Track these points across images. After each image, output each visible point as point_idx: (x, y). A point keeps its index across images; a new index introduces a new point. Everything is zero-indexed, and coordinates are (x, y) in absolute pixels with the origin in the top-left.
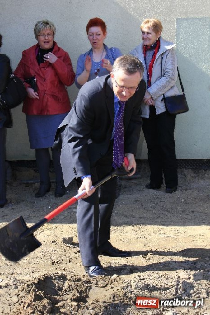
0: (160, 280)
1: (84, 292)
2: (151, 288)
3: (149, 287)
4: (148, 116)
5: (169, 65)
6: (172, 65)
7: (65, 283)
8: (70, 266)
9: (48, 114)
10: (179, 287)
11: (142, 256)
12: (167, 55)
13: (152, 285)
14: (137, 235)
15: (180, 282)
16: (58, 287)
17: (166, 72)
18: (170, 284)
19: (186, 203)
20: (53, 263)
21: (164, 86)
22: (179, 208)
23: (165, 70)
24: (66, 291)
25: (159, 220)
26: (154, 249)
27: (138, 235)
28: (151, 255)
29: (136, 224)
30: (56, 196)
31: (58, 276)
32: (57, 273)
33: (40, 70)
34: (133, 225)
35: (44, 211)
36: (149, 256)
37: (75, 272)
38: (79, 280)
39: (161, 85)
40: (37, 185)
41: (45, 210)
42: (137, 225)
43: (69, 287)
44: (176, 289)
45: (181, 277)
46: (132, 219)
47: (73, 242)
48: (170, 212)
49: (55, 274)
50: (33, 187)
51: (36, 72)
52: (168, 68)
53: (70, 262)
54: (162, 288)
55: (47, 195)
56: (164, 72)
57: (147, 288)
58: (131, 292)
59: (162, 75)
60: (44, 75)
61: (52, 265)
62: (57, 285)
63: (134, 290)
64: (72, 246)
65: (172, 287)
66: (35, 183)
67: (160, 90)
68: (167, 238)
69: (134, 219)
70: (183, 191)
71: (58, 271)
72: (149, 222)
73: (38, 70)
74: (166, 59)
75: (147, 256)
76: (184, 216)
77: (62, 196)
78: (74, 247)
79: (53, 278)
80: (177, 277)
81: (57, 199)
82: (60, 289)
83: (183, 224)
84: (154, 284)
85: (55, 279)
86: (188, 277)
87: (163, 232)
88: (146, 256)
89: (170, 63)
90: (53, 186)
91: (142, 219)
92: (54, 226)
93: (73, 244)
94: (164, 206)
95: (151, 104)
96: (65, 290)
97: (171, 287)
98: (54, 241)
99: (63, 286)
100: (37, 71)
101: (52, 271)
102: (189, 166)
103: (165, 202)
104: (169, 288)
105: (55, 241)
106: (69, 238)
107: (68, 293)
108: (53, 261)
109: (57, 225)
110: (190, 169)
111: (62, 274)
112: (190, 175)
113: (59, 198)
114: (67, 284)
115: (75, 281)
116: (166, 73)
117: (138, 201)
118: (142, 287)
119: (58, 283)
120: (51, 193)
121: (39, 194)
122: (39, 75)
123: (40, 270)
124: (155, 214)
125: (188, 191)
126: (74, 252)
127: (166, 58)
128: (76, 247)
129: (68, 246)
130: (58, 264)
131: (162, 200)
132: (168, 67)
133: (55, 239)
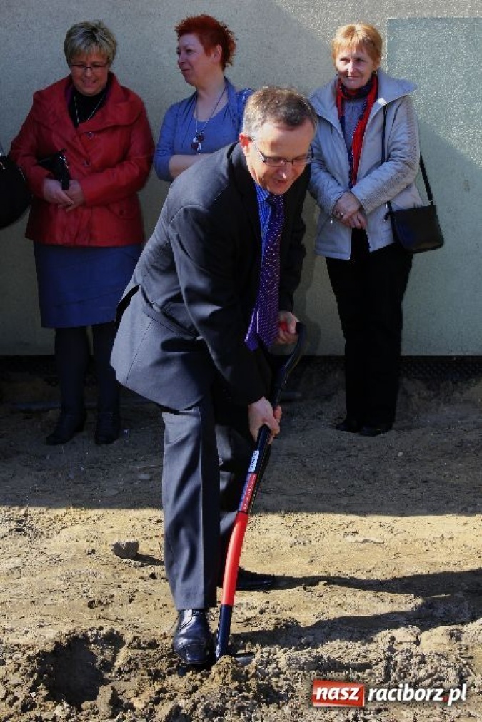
0: (347, 647)
1: (164, 674)
2: (326, 666)
3: (322, 664)
4: (346, 255)
5: (402, 134)
6: (409, 133)
7: (119, 652)
8: (130, 611)
9: (93, 244)
10: (392, 663)
11: (305, 589)
12: (397, 111)
13: (329, 658)
14: (291, 535)
15: (395, 651)
16: (103, 661)
17: (393, 150)
18: (372, 657)
19: (409, 461)
20: (91, 605)
21: (392, 183)
22: (391, 471)
23: (392, 145)
24: (120, 672)
25: (345, 501)
26: (332, 573)
27: (293, 537)
28: (325, 584)
29: (289, 511)
30: (98, 443)
31: (104, 635)
32: (101, 628)
33: (77, 139)
34: (283, 512)
35: (70, 479)
36: (320, 587)
37: (142, 626)
38: (153, 645)
39: (385, 179)
40: (53, 414)
41: (71, 476)
42: (292, 511)
43: (129, 662)
44: (387, 669)
45: (398, 639)
46: (280, 498)
47: (138, 552)
48: (371, 481)
49: (95, 632)
50: (43, 420)
51: (68, 143)
52: (398, 142)
53: (131, 601)
54: (352, 665)
55: (75, 439)
56: (388, 150)
57: (316, 665)
58: (277, 675)
59: (384, 157)
60: (87, 152)
61: (88, 609)
62: (100, 658)
63: (284, 671)
64: (137, 562)
65: (377, 664)
66: (48, 411)
67: (381, 191)
68: (363, 546)
69: (285, 497)
70: (401, 431)
71: (102, 623)
72: (320, 506)
73: (73, 140)
74: (394, 119)
75: (317, 587)
76: (404, 491)
77: (111, 442)
78: (142, 566)
79: (91, 640)
80: (388, 639)
81: (100, 448)
82: (108, 666)
83: (402, 510)
84: (334, 656)
85: (94, 642)
86: (413, 639)
87: (354, 531)
88: (313, 588)
89: (403, 128)
90: (91, 416)
91: (303, 499)
92: (92, 513)
93: (138, 557)
94: (356, 468)
95: (358, 224)
96: (119, 669)
97: (374, 662)
98: (93, 551)
99: (114, 659)
100: (69, 140)
101: (87, 622)
102: (416, 372)
103: (359, 457)
104: (368, 666)
105: (96, 550)
106: (128, 544)
107: (126, 676)
108: (91, 600)
109: (100, 512)
110: (419, 379)
111: (112, 630)
112: (419, 394)
113: (104, 446)
114: (123, 655)
115: (144, 649)
116: (392, 153)
117: (294, 454)
118: (305, 663)
119: (102, 653)
120: (85, 433)
121: (58, 438)
122: (74, 150)
123: (59, 622)
124: (335, 485)
125: (414, 432)
126: (142, 578)
127: (395, 116)
128: (146, 565)
129: (126, 563)
130: (102, 607)
131: (352, 453)
132: (399, 139)
133: (95, 545)
